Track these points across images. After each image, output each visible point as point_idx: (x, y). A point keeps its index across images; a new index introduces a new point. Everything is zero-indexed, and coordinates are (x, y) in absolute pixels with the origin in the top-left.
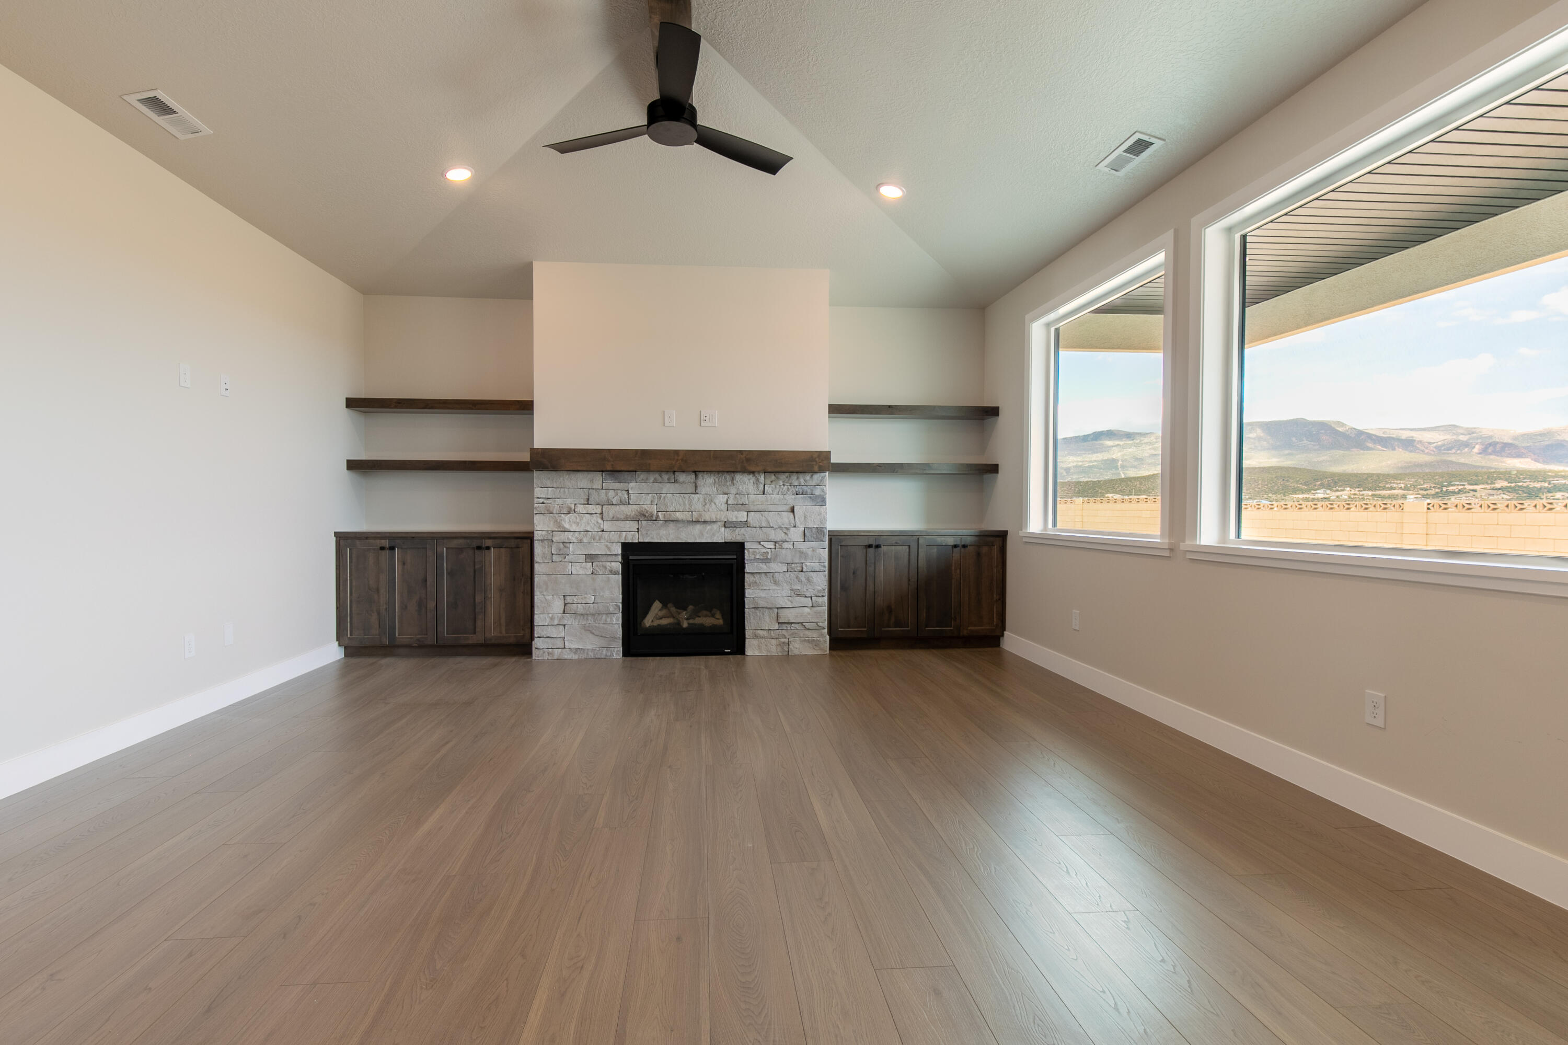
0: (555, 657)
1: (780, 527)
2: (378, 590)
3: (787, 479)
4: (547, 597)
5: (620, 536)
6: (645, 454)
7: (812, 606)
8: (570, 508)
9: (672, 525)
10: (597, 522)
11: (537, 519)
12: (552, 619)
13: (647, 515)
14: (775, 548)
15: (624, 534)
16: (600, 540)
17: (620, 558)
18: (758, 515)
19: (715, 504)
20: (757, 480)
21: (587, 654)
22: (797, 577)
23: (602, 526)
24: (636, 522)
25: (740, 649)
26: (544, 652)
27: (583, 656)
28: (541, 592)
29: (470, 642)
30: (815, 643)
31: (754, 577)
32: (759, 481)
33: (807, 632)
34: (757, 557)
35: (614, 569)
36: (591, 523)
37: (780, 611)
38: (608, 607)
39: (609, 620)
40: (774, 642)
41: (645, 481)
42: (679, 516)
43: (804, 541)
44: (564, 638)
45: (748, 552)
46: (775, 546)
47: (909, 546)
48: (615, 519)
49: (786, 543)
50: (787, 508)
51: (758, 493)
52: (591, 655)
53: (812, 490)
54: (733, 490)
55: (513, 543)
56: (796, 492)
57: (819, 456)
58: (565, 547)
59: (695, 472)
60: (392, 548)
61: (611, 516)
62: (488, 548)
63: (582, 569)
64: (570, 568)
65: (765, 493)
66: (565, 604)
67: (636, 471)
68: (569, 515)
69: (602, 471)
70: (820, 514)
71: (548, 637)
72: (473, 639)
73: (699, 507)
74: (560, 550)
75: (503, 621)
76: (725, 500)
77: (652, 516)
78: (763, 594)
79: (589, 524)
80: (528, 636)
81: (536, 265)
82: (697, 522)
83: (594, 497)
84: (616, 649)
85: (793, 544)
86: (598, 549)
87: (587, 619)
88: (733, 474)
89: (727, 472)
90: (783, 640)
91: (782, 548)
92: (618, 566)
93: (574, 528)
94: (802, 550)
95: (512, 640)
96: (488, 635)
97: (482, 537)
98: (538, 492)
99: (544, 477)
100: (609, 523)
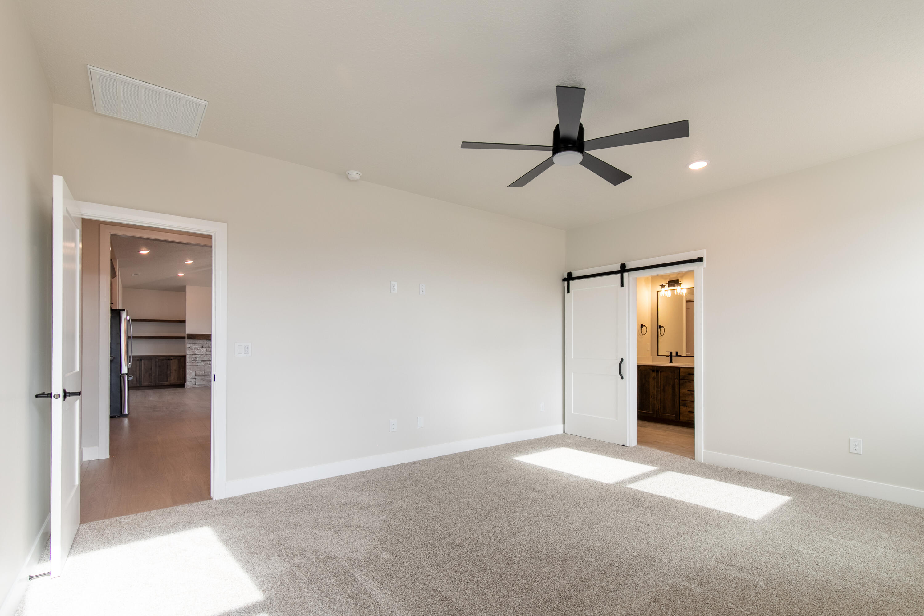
0: (193, 387)
2: (136, 371)
4: (190, 372)
10: (206, 352)
11: (187, 352)
12: (192, 377)
26: (189, 386)
27: (201, 386)
28: (188, 371)
38: (208, 374)
39: (209, 377)
44: (195, 382)
52: (203, 386)
55: (179, 358)
58: (196, 359)
60: (141, 360)
62: (172, 359)
63: (201, 364)
64: (197, 364)
66: (196, 373)
68: (197, 351)
69: (207, 339)
71: (191, 382)
72: (166, 383)
75: (176, 379)
79: (203, 352)
80: (184, 382)
81: (187, 286)
83: (205, 346)
86: (206, 359)
87: (202, 377)
93: (199, 354)
95: (179, 383)
96: (171, 382)
97: (170, 357)
98: (188, 345)
99: (190, 341)
100: (209, 352)
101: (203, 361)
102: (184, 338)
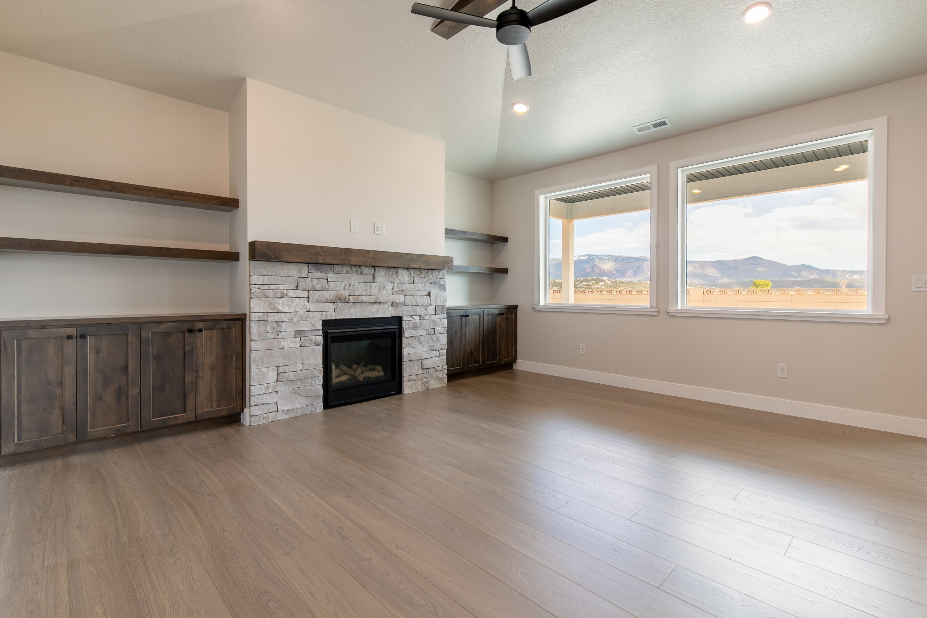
0: (270, 421)
1: (422, 305)
2: (61, 384)
3: (427, 274)
4: (263, 370)
5: (322, 315)
6: (347, 251)
7: (439, 356)
8: (283, 293)
9: (358, 305)
10: (305, 305)
11: (252, 302)
12: (268, 388)
13: (342, 298)
14: (420, 320)
15: (325, 313)
16: (306, 318)
17: (321, 333)
18: (411, 297)
19: (386, 290)
20: (410, 274)
21: (297, 413)
22: (432, 338)
23: (308, 308)
24: (333, 304)
25: (399, 391)
26: (260, 418)
27: (292, 415)
28: (257, 366)
29: (180, 421)
30: (440, 379)
31: (409, 340)
32: (411, 275)
33: (437, 373)
34: (411, 326)
35: (319, 341)
36: (300, 305)
37: (423, 361)
38: (313, 372)
39: (313, 382)
40: (419, 382)
41: (340, 272)
42: (364, 298)
43: (435, 314)
44: (277, 402)
45: (405, 323)
46: (420, 318)
47: (480, 315)
48: (318, 302)
49: (426, 316)
50: (426, 293)
51: (410, 283)
52: (300, 413)
53: (439, 281)
54: (397, 281)
55: (225, 324)
56: (431, 282)
57: (448, 260)
58: (278, 325)
59: (373, 267)
60: (83, 337)
61: (315, 299)
62: (200, 330)
63: (292, 344)
64: (283, 343)
65: (415, 283)
66: (278, 374)
67: (333, 264)
68: (282, 299)
69: (308, 263)
70: (443, 297)
71: (264, 404)
72: (182, 417)
73: (375, 292)
74: (274, 329)
75: (214, 397)
76: (392, 287)
77: (345, 299)
78: (413, 351)
79: (298, 306)
80: (239, 406)
81: (247, 80)
82: (375, 303)
83: (302, 284)
84: (319, 405)
85: (430, 316)
86: (305, 326)
87: (296, 384)
88: (396, 269)
89: (394, 268)
90: (425, 380)
91: (424, 319)
92: (320, 339)
93: (286, 310)
94: (434, 320)
95: (224, 413)
96: (199, 412)
97: (192, 321)
98: (255, 279)
99: (260, 266)
100: (313, 305)
101: (299, 334)
102: (233, 257)
